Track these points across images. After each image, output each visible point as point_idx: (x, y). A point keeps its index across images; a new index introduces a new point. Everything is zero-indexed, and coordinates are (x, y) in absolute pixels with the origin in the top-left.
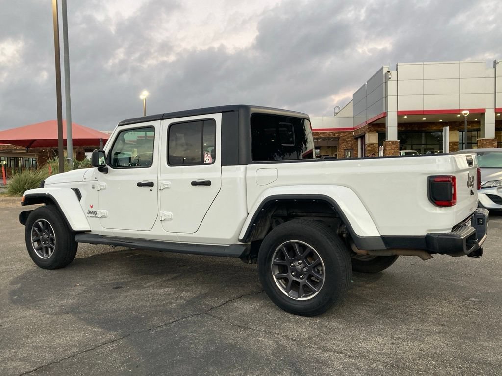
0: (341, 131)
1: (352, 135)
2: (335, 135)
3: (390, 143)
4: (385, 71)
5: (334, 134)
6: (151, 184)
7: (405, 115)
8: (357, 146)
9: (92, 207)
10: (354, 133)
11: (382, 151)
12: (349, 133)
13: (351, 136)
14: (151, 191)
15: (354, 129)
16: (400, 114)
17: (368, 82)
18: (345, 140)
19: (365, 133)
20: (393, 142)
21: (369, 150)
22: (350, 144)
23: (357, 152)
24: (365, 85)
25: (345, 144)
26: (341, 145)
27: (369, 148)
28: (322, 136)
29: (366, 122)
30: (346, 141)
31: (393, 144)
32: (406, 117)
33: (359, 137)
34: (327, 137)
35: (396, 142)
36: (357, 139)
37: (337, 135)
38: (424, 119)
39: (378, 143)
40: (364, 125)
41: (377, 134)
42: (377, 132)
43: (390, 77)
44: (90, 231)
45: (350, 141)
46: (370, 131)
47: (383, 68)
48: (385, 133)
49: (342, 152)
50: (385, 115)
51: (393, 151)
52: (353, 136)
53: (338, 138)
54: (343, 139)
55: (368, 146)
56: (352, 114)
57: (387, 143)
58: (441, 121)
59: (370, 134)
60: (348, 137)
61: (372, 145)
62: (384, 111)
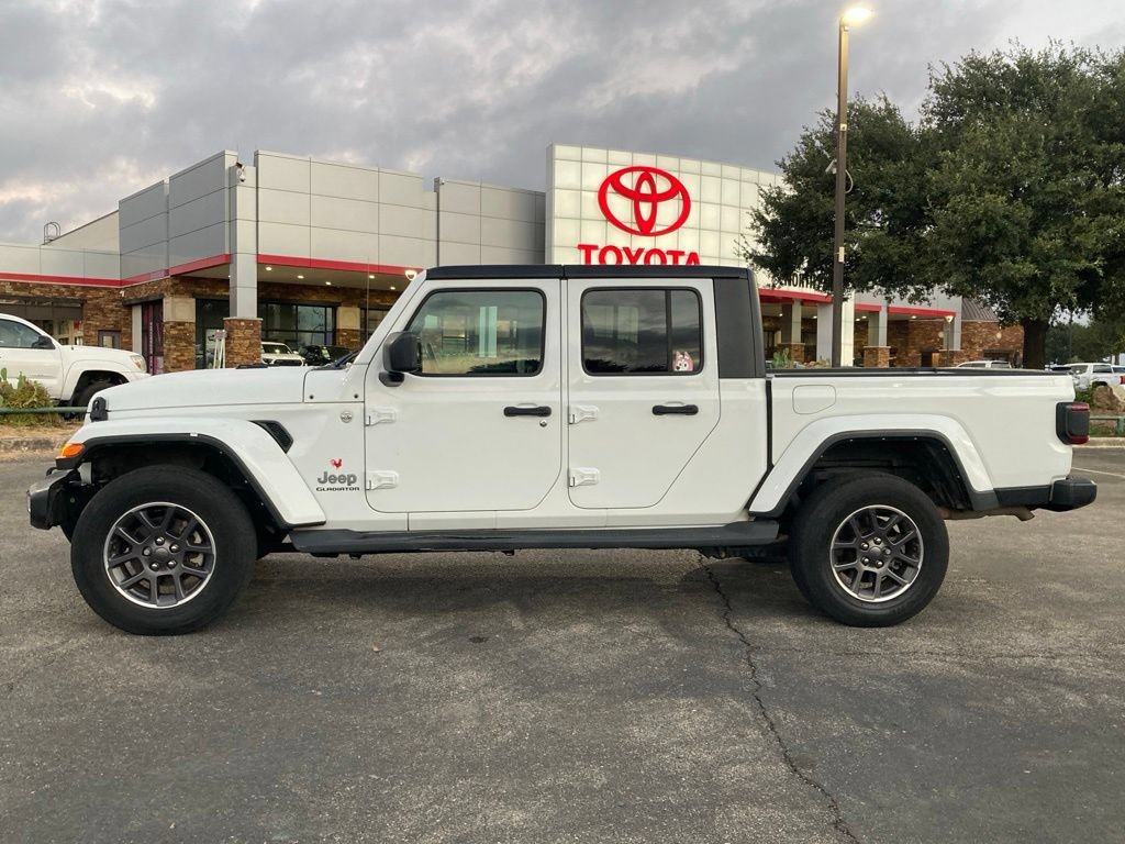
0: (89, 285)
1: (117, 297)
2: (73, 295)
3: (243, 324)
4: (230, 162)
5: (72, 291)
6: (543, 412)
7: (269, 265)
8: (129, 325)
9: (338, 465)
10: (122, 292)
11: (223, 340)
12: (111, 292)
13: (113, 301)
14: (543, 425)
15: (121, 283)
16: (262, 261)
17: (171, 179)
18: (98, 308)
19: (162, 296)
20: (248, 322)
21: (173, 337)
22: (112, 318)
23: (130, 336)
24: (162, 183)
25: (100, 317)
26: (88, 319)
27: (174, 332)
28: (38, 293)
29: (167, 272)
30: (101, 310)
31: (248, 327)
32: (269, 269)
33: (136, 305)
34: (54, 298)
35: (254, 322)
36: (129, 307)
37: (78, 294)
38: (301, 277)
39: (194, 321)
40: (162, 276)
41: (194, 300)
42: (193, 295)
43: (242, 177)
44: (322, 524)
45: (112, 311)
46: (176, 293)
47: (222, 155)
48: (228, 301)
49: (91, 336)
50: (229, 260)
51: (248, 342)
52: (122, 299)
53: (83, 302)
54: (95, 306)
55: (172, 327)
56: (115, 247)
57: (236, 323)
58: (328, 283)
59: (176, 300)
60: (107, 302)
61: (180, 324)
62: (227, 253)
